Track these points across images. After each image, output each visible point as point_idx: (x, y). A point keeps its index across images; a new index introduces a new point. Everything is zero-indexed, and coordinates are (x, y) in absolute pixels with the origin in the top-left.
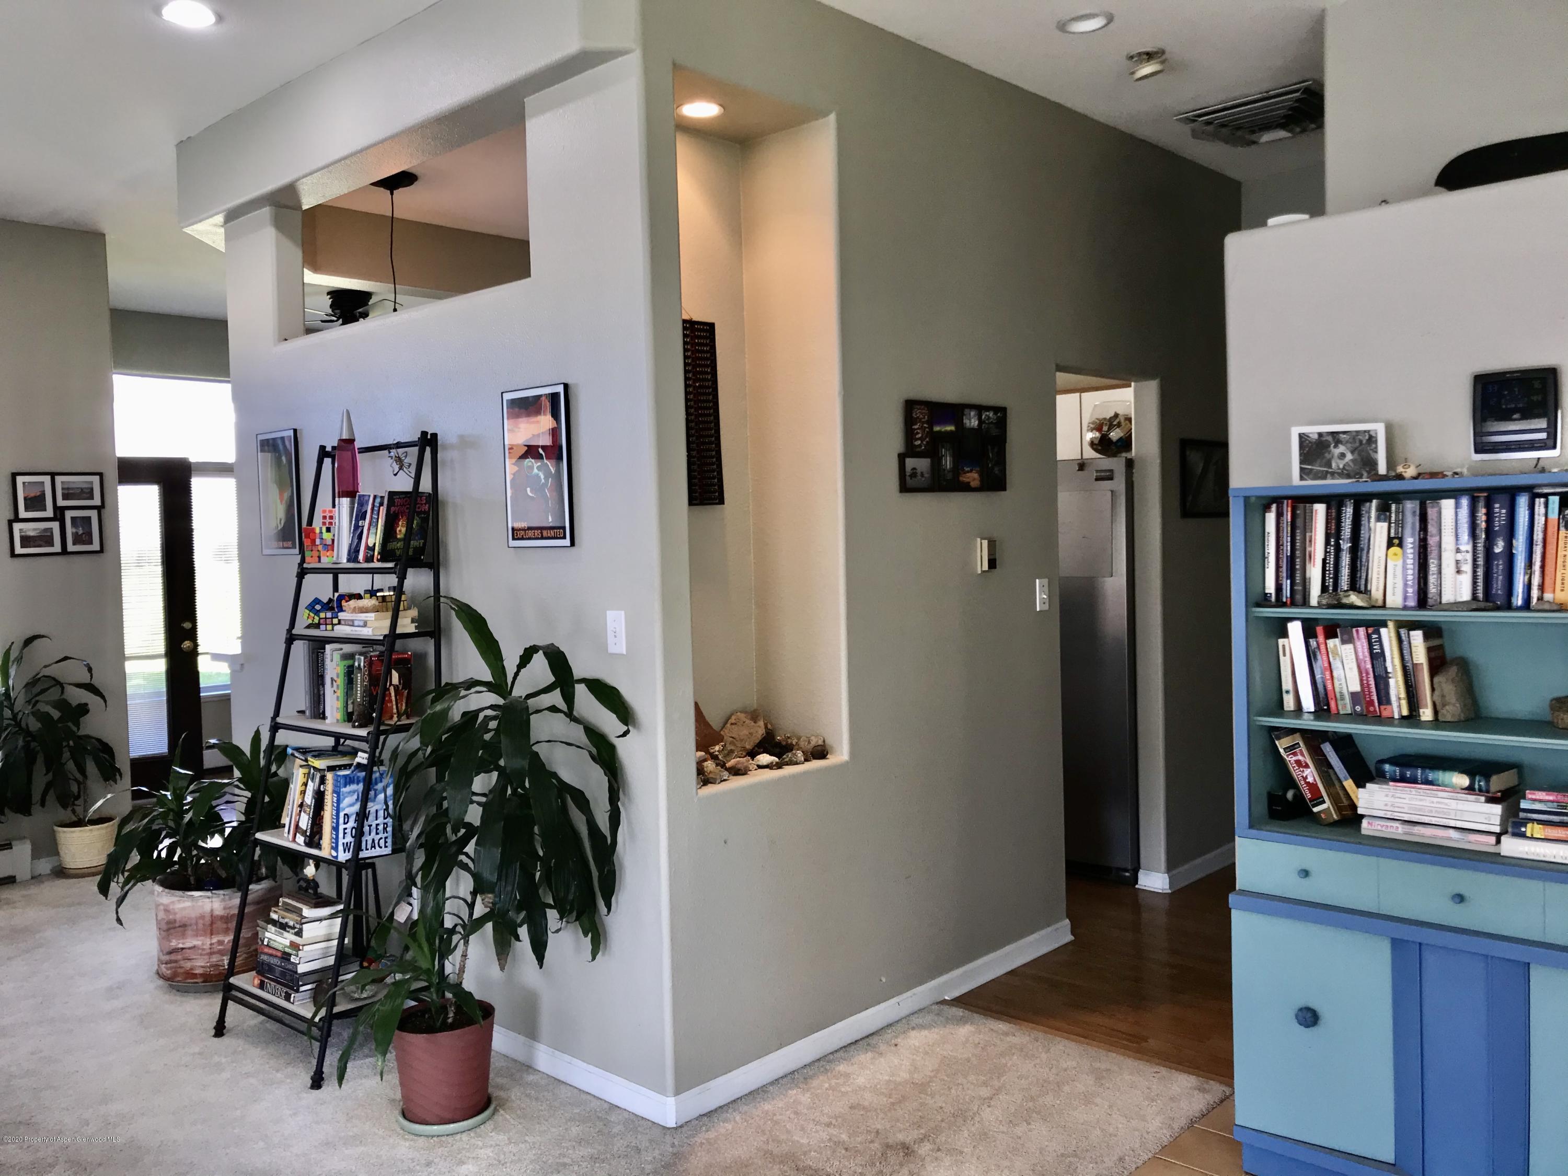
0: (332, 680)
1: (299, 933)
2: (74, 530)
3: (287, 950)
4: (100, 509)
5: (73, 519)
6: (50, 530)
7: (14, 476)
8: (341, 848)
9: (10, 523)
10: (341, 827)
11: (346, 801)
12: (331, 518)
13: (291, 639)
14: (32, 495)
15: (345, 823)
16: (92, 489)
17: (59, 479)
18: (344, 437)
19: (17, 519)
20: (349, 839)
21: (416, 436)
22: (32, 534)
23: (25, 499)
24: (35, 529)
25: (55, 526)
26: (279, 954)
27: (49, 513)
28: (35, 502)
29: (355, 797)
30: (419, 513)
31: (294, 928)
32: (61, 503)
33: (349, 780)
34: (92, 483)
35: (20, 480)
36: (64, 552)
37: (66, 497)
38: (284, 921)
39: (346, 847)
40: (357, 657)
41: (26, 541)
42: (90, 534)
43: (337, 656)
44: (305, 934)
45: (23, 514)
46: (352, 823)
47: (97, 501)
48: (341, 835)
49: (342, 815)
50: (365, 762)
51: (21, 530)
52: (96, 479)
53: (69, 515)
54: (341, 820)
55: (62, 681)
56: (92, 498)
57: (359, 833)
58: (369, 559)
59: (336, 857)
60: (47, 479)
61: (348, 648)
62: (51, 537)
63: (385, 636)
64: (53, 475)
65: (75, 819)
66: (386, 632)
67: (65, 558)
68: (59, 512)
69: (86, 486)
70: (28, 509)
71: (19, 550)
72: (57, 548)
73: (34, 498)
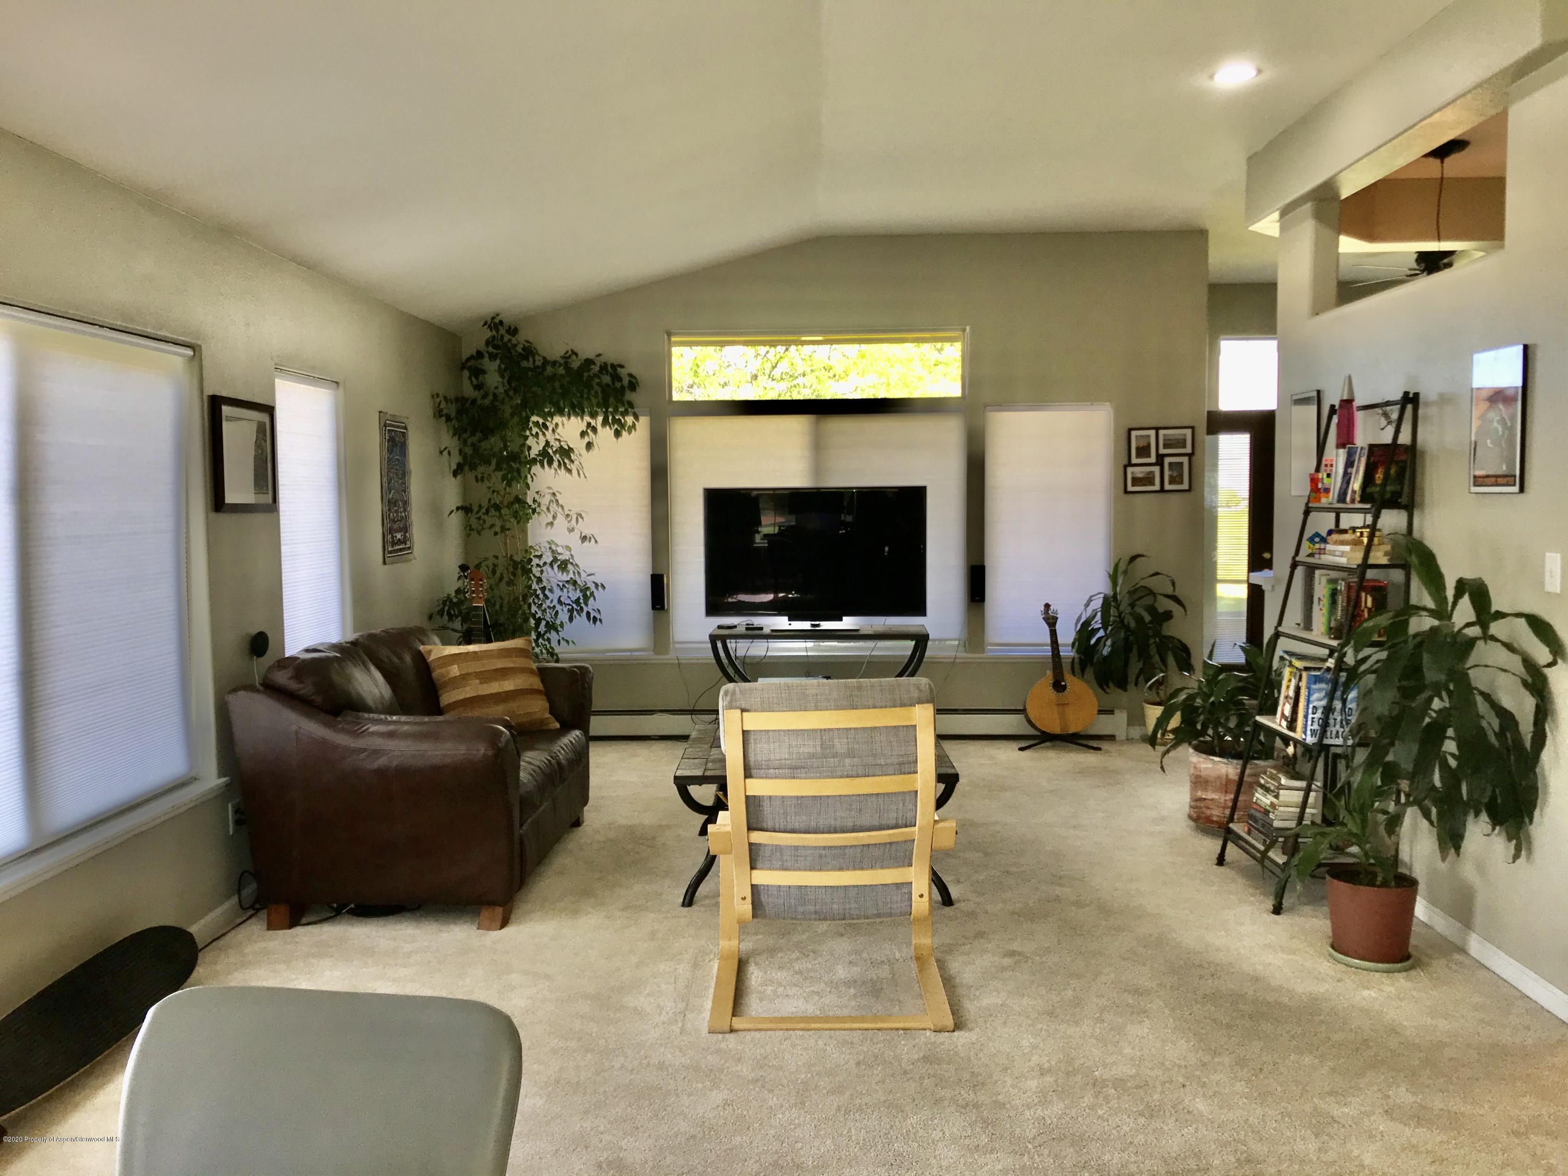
0: (1319, 599)
1: (1277, 797)
2: (1170, 473)
3: (1268, 808)
4: (1190, 456)
5: (1170, 464)
6: (1152, 473)
7: (1130, 430)
8: (1309, 733)
9: (1125, 467)
10: (1310, 716)
11: (1315, 696)
12: (1332, 465)
13: (1294, 565)
14: (1141, 445)
15: (1314, 713)
16: (1185, 440)
17: (1162, 432)
18: (1345, 398)
19: (1130, 464)
20: (1316, 727)
21: (1398, 396)
22: (1140, 475)
23: (1137, 449)
24: (1142, 472)
25: (1156, 469)
26: (1262, 810)
27: (1153, 459)
28: (1143, 451)
29: (1323, 694)
30: (1397, 463)
31: (1273, 791)
32: (1162, 451)
33: (1317, 680)
34: (1185, 435)
35: (1134, 433)
36: (1162, 490)
37: (1166, 446)
38: (1268, 785)
39: (1313, 732)
40: (1340, 582)
41: (1136, 481)
42: (1182, 476)
43: (1324, 580)
44: (1281, 798)
45: (1135, 460)
46: (1318, 715)
47: (1188, 450)
48: (1309, 723)
49: (1311, 706)
50: (1332, 666)
51: (1132, 473)
52: (1188, 432)
53: (1167, 460)
54: (1310, 711)
55: (1155, 591)
56: (1184, 447)
57: (1325, 724)
58: (1353, 501)
59: (1305, 739)
60: (1152, 433)
61: (1334, 574)
62: (1154, 477)
63: (1359, 566)
64: (1157, 429)
65: (1158, 700)
66: (1359, 561)
67: (1162, 495)
68: (1160, 459)
69: (1182, 437)
70: (1138, 456)
71: (1130, 488)
72: (1157, 487)
73: (1143, 448)
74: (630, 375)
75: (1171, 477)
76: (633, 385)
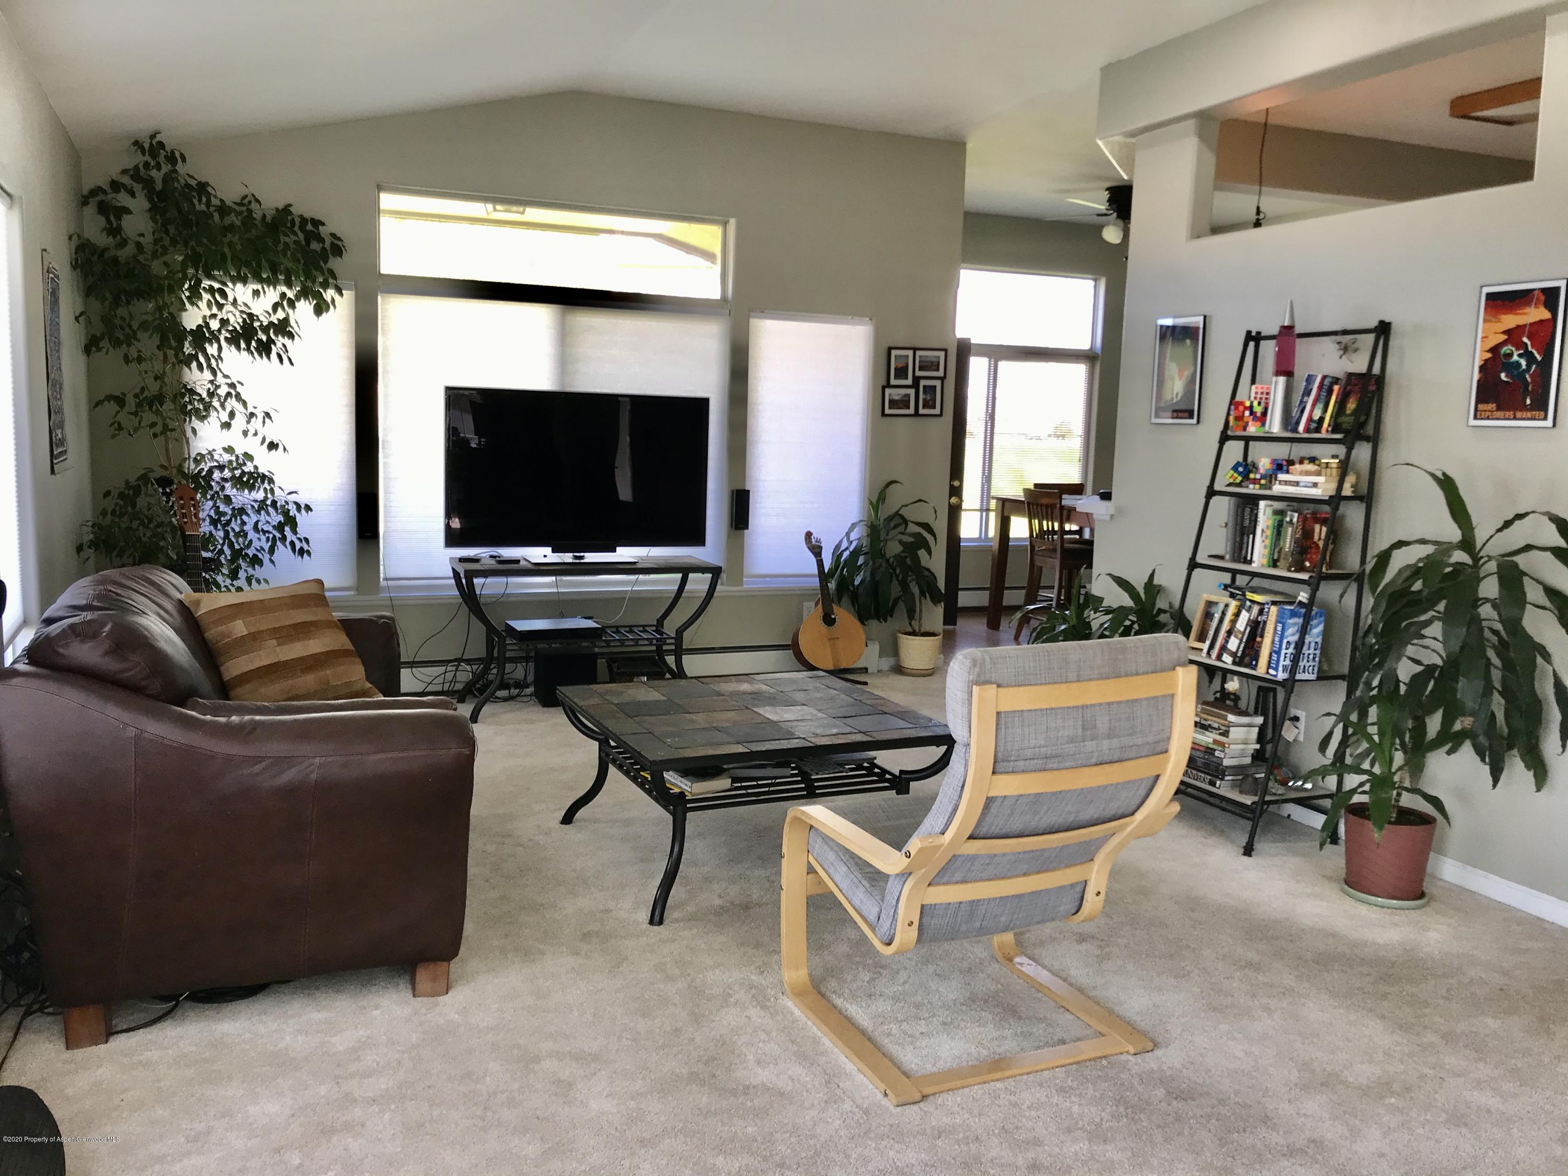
0: (1263, 531)
1: (1225, 734)
2: (925, 397)
3: (1211, 746)
4: (942, 379)
5: (924, 387)
6: (909, 395)
7: (890, 349)
8: (1280, 669)
9: (884, 388)
10: (1283, 652)
11: (1290, 631)
13: (1211, 493)
14: (900, 366)
15: (1287, 649)
16: (939, 363)
17: (919, 353)
18: (1286, 324)
19: (888, 385)
20: (1288, 662)
22: (896, 398)
23: (896, 369)
24: (899, 394)
25: (912, 392)
26: (1202, 749)
27: (909, 381)
28: (902, 372)
29: (1296, 628)
31: (1219, 729)
32: (918, 373)
33: (1293, 614)
34: (939, 357)
35: (894, 353)
36: (917, 414)
37: (921, 368)
38: (1207, 723)
39: (1285, 668)
40: (1289, 513)
41: (894, 404)
42: (934, 400)
43: (1269, 511)
44: (1231, 735)
45: (893, 382)
46: (1291, 650)
47: (941, 373)
48: (1282, 658)
49: (1285, 641)
50: (1305, 601)
51: (890, 395)
52: (942, 354)
53: (923, 383)
54: (1284, 646)
55: (908, 518)
56: (937, 370)
57: (1296, 659)
58: (1307, 430)
59: (1276, 676)
60: (910, 353)
62: (909, 401)
63: (1331, 497)
64: (915, 350)
65: (911, 630)
66: (1333, 493)
67: (919, 419)
68: (916, 380)
69: (934, 360)
70: (896, 377)
71: (887, 411)
72: (911, 411)
73: (902, 368)
74: (333, 235)
75: (925, 400)
76: (337, 250)
